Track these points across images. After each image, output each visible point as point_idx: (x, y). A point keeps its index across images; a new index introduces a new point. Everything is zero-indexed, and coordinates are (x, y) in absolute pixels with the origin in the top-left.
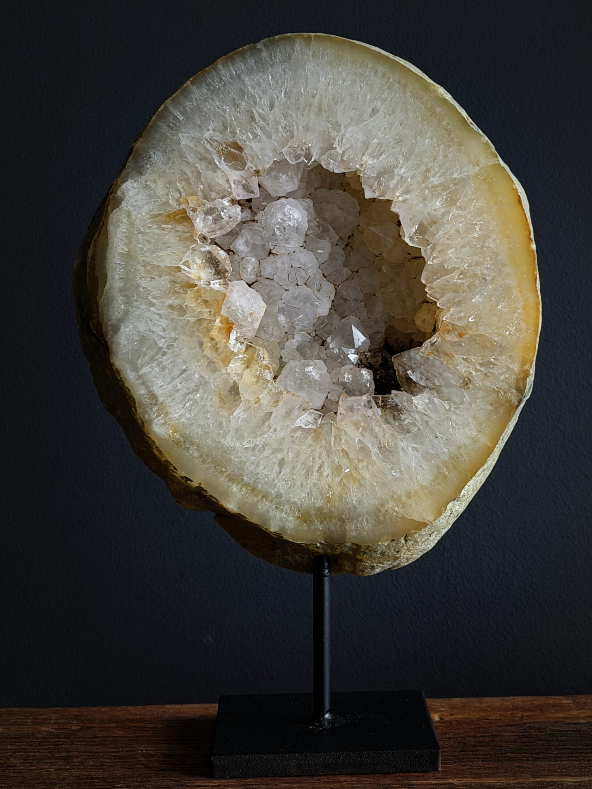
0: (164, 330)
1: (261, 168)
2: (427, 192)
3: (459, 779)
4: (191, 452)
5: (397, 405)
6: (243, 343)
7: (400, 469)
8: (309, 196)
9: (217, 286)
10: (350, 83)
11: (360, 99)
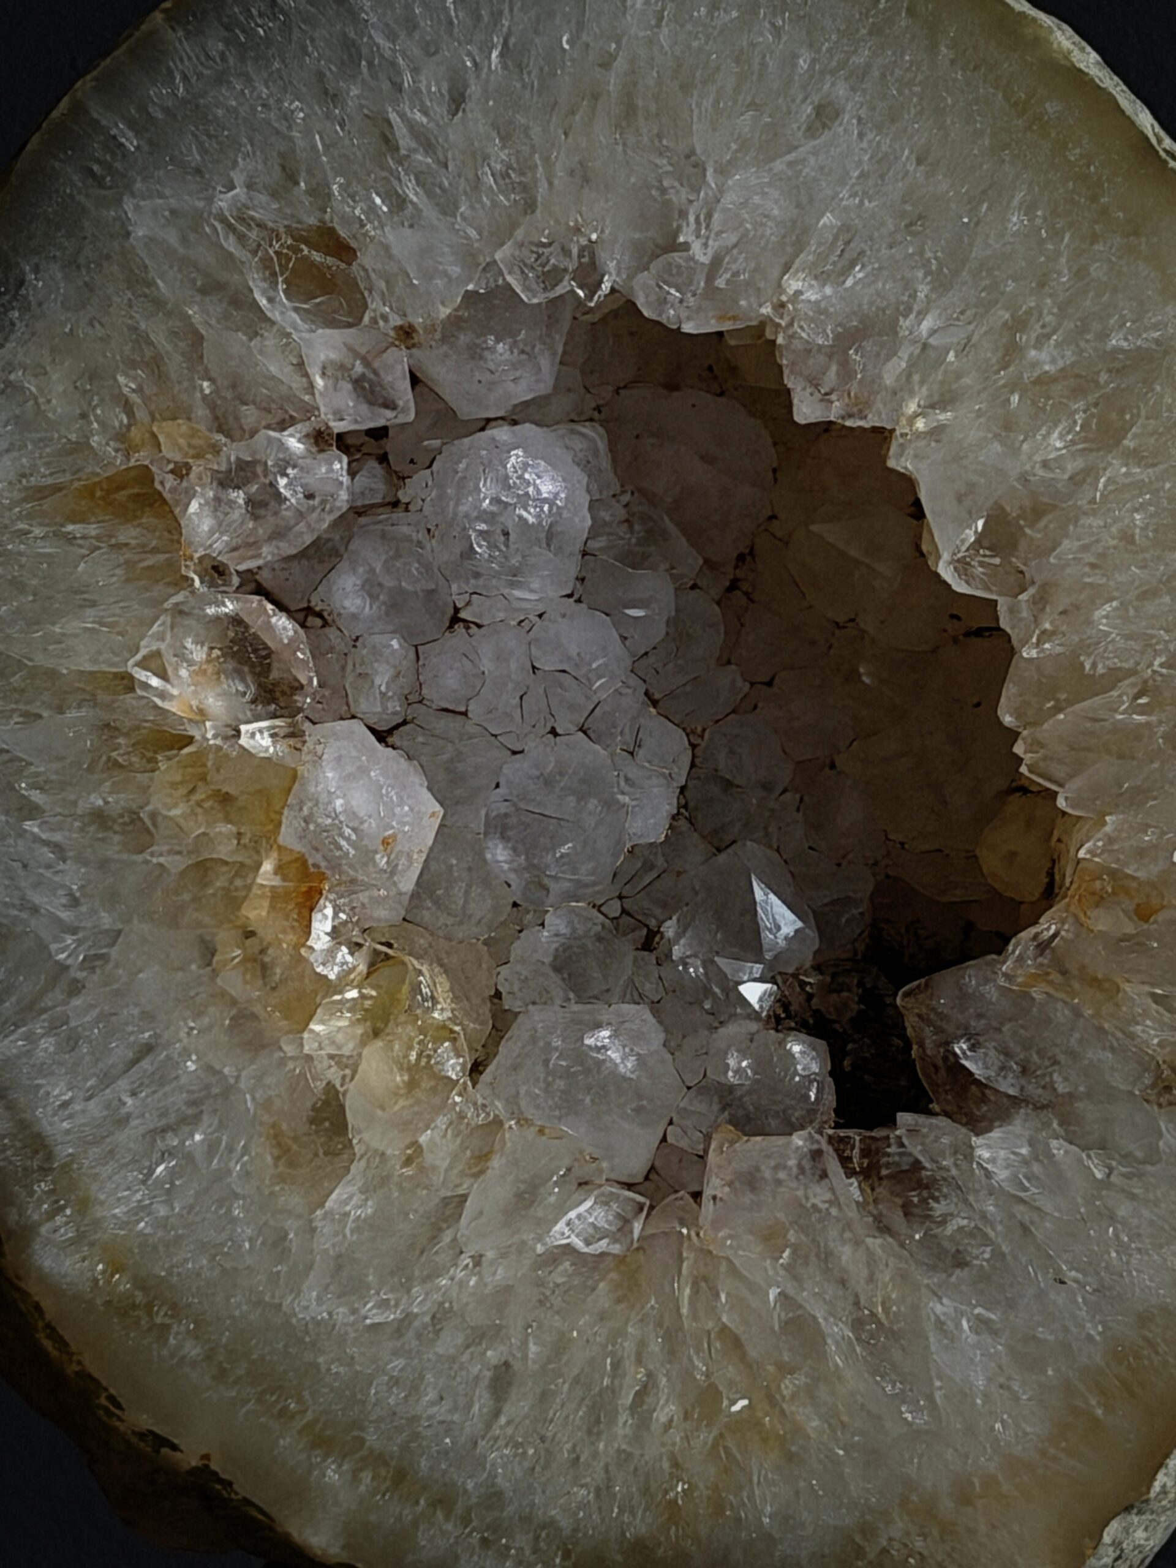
0: (75, 902)
1: (418, 321)
2: (1015, 399)
4: (172, 1341)
5: (917, 1165)
6: (359, 946)
7: (930, 1398)
8: (596, 415)
9: (265, 741)
10: (734, 14)
11: (772, 65)
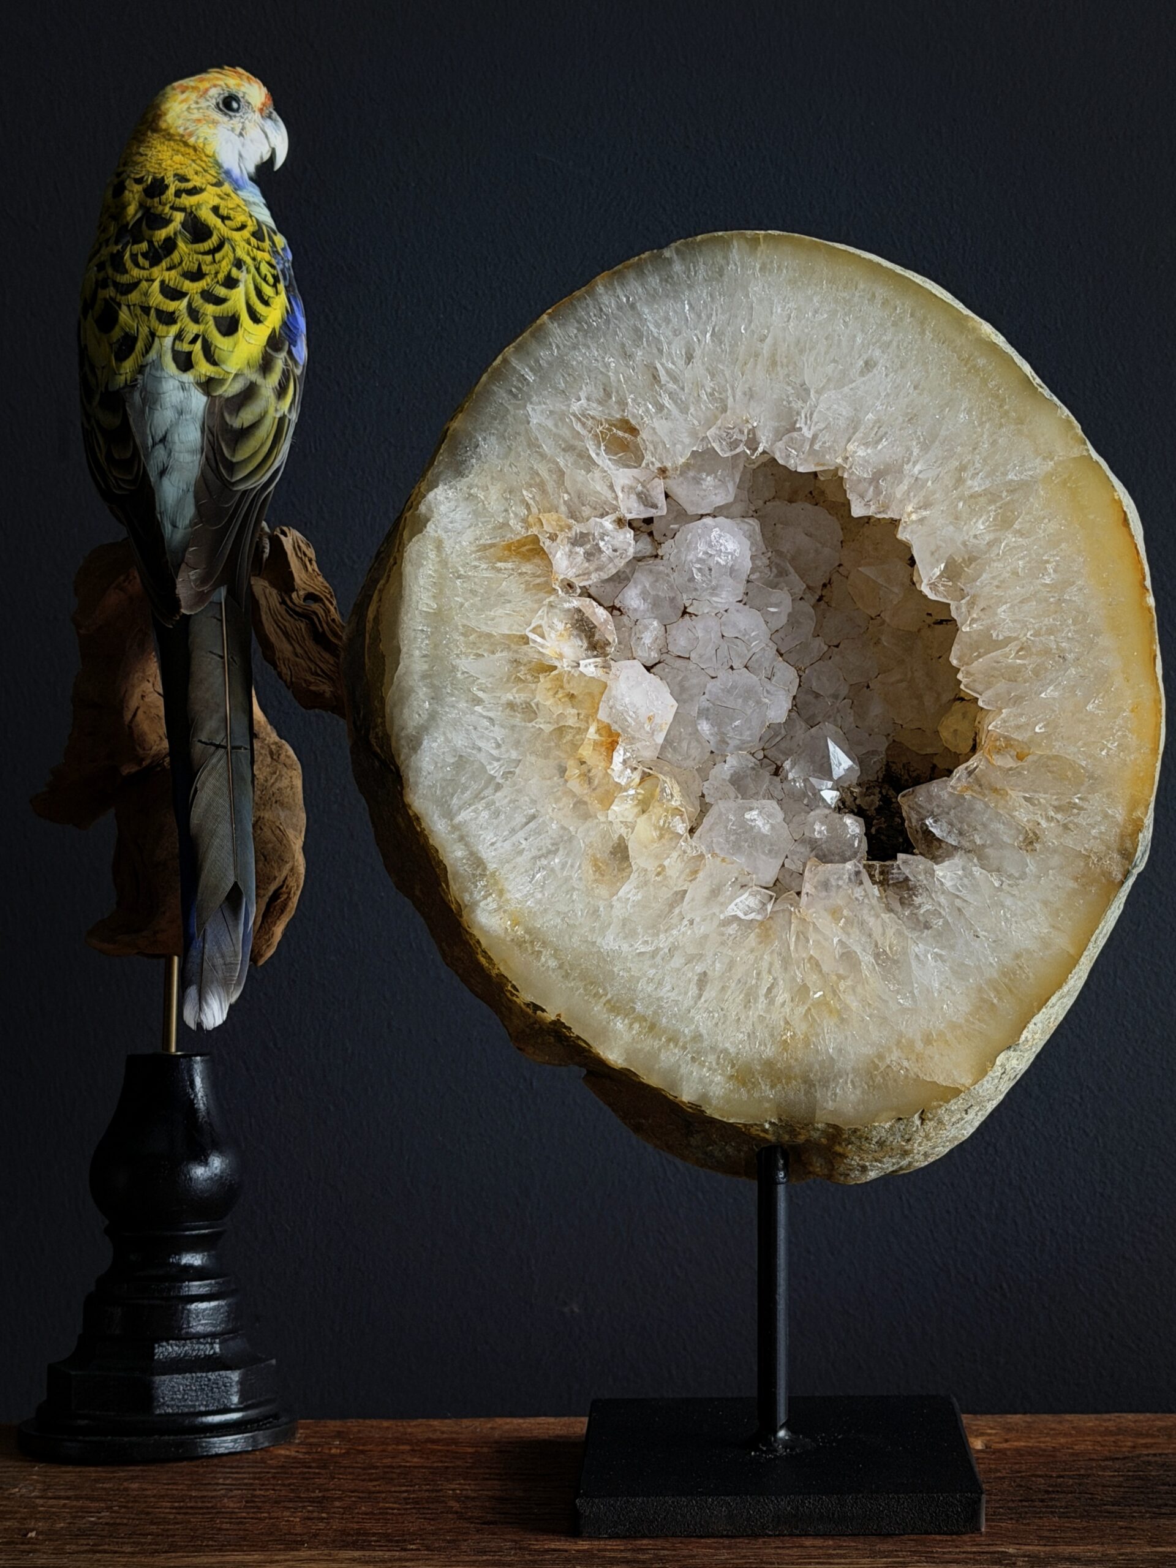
0: (499, 746)
1: (669, 465)
2: (961, 504)
3: (1018, 1547)
4: (543, 959)
5: (907, 879)
6: (636, 769)
7: (912, 992)
8: (755, 514)
9: (592, 668)
10: (826, 316)
11: (844, 343)
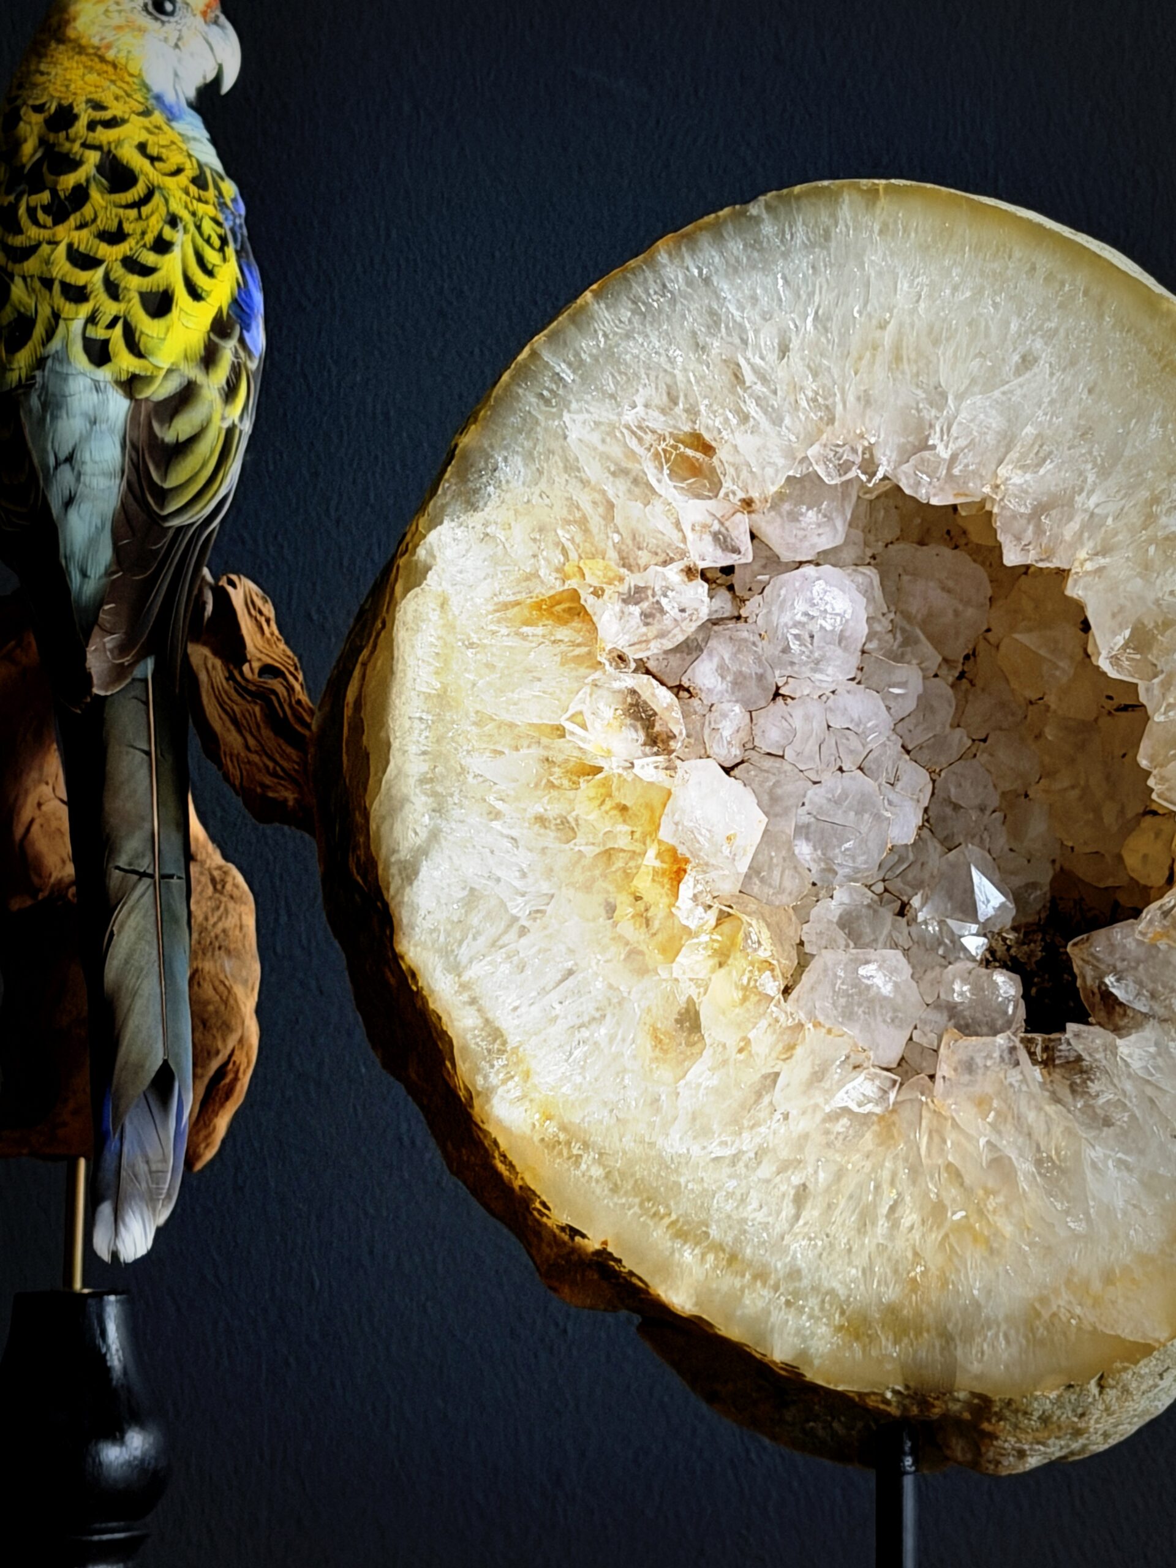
0: (524, 875)
1: (755, 495)
2: (1152, 549)
4: (583, 1167)
5: (1079, 1058)
6: (710, 907)
7: (1087, 1214)
8: (873, 562)
9: (651, 770)
10: (968, 294)
11: (993, 330)
